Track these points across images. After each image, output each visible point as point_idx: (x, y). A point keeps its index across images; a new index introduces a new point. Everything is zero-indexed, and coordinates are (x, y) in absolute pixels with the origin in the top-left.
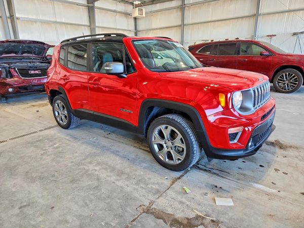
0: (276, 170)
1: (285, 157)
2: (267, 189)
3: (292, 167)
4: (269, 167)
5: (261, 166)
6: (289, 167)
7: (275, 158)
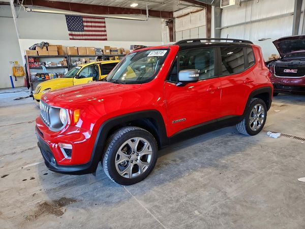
0: (33, 178)
1: (33, 195)
2: (30, 165)
3: (22, 189)
4: (40, 177)
5: (47, 174)
6: (24, 187)
7: (41, 187)
